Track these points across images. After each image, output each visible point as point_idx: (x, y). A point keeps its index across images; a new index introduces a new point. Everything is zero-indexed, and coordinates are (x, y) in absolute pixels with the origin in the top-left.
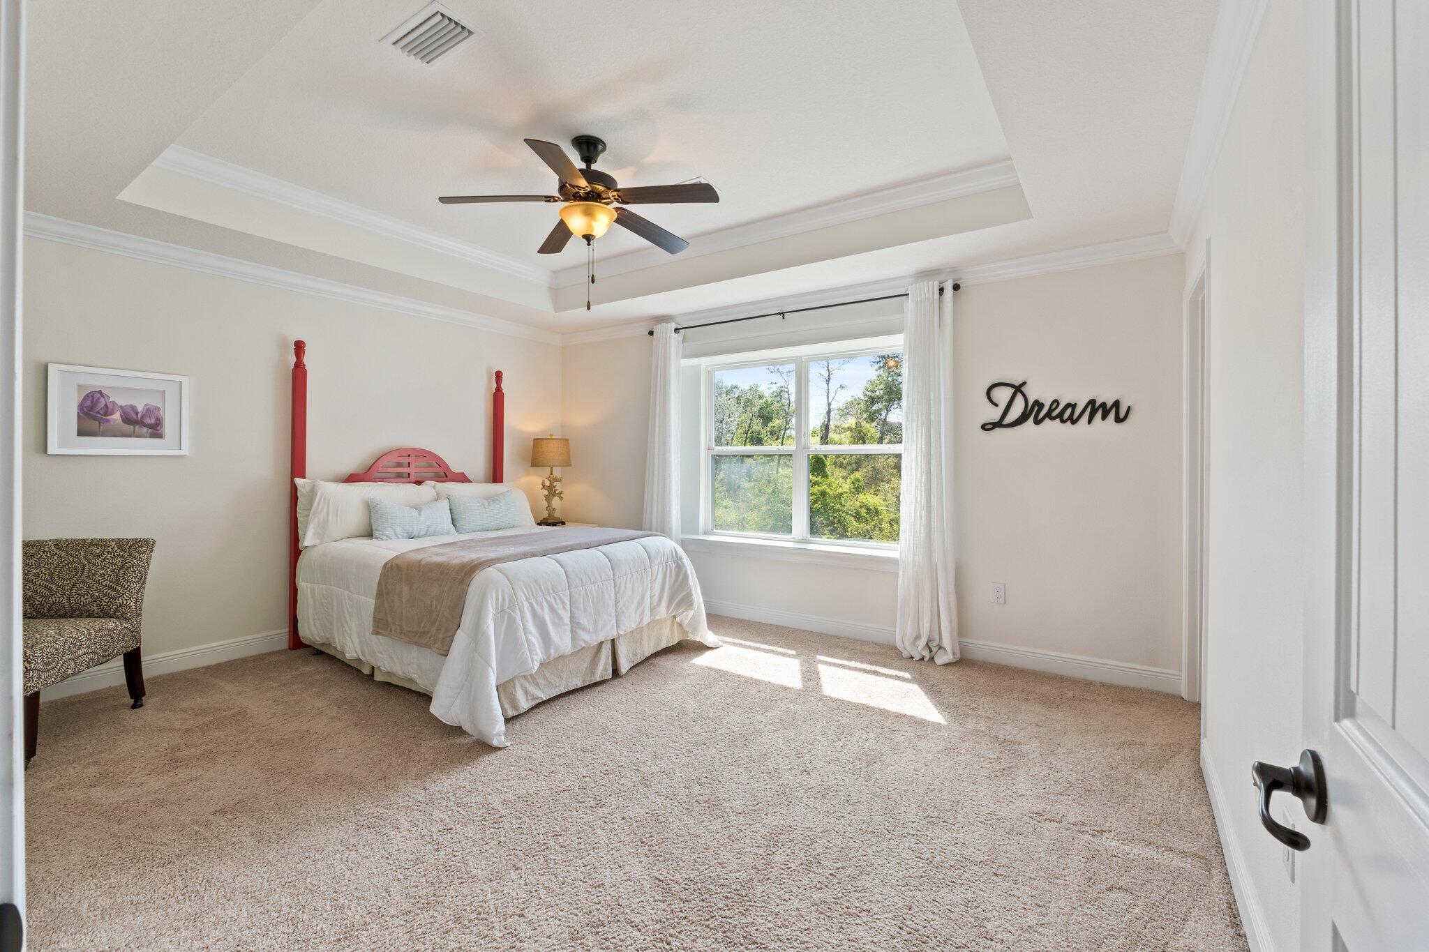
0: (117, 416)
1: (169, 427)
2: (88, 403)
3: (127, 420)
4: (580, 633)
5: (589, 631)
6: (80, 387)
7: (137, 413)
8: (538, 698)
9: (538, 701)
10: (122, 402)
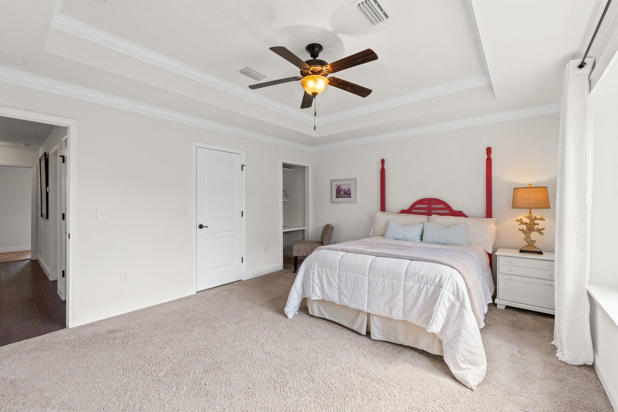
0: (342, 192)
1: (352, 195)
2: (337, 189)
3: (345, 193)
4: (343, 297)
5: (347, 298)
6: (336, 185)
7: (346, 191)
8: (323, 315)
9: (324, 317)
10: (343, 188)
